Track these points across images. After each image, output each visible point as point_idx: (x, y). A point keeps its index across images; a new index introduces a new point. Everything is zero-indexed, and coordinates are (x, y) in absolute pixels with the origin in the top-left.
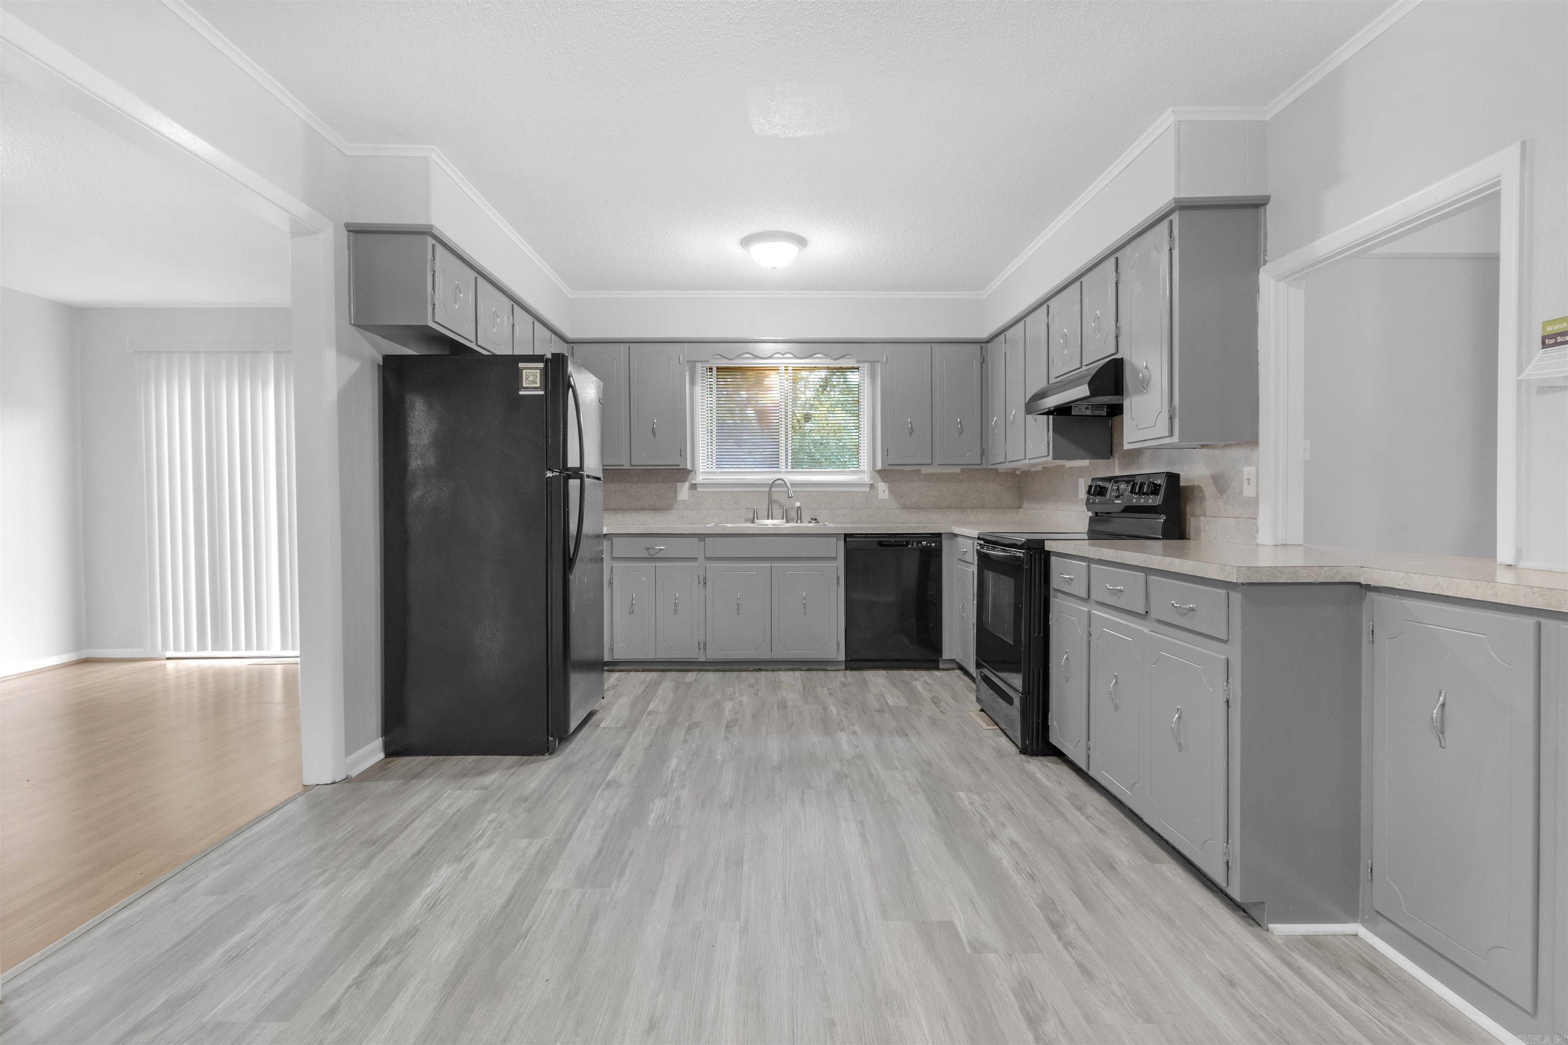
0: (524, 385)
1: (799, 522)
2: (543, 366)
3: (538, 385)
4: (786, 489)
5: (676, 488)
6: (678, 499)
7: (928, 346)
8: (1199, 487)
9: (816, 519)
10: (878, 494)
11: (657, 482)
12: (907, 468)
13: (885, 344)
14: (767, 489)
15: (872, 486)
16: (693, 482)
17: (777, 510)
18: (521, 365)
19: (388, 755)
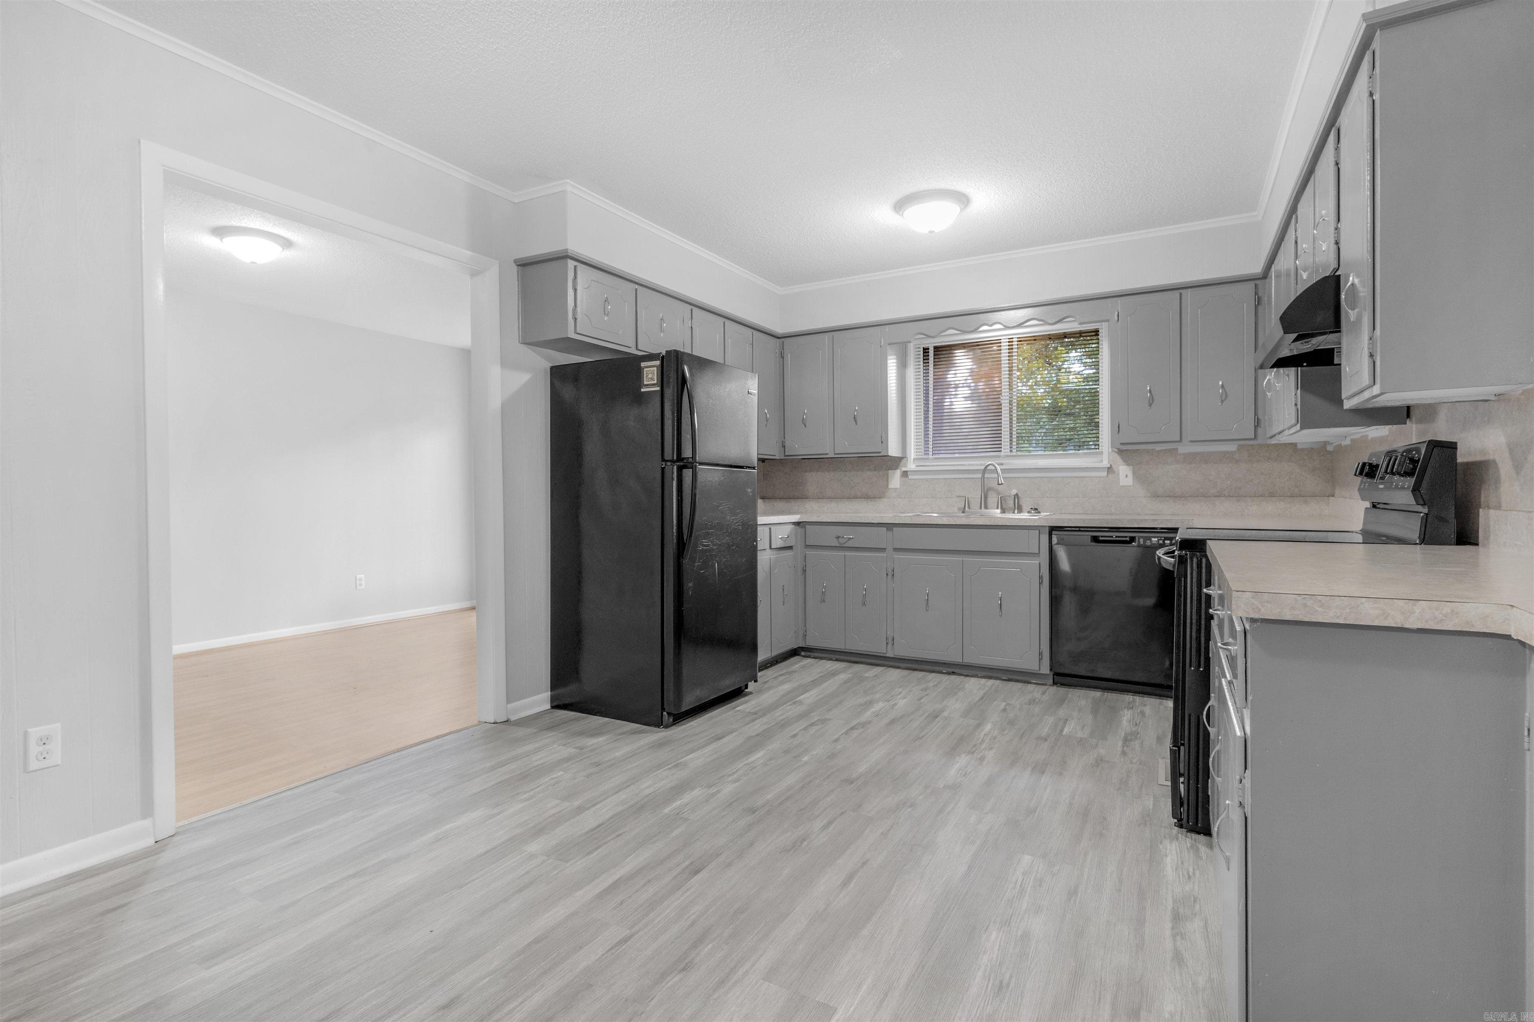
0: (645, 383)
1: (1016, 512)
2: (659, 364)
3: (655, 382)
4: (996, 476)
5: (888, 476)
6: (889, 487)
7: (1176, 294)
8: (1494, 461)
9: (1037, 509)
10: (1119, 479)
11: (870, 470)
12: (1158, 448)
13: (1116, 299)
14: (980, 476)
15: (1110, 469)
16: (904, 469)
17: (993, 499)
18: (643, 364)
19: (553, 707)
